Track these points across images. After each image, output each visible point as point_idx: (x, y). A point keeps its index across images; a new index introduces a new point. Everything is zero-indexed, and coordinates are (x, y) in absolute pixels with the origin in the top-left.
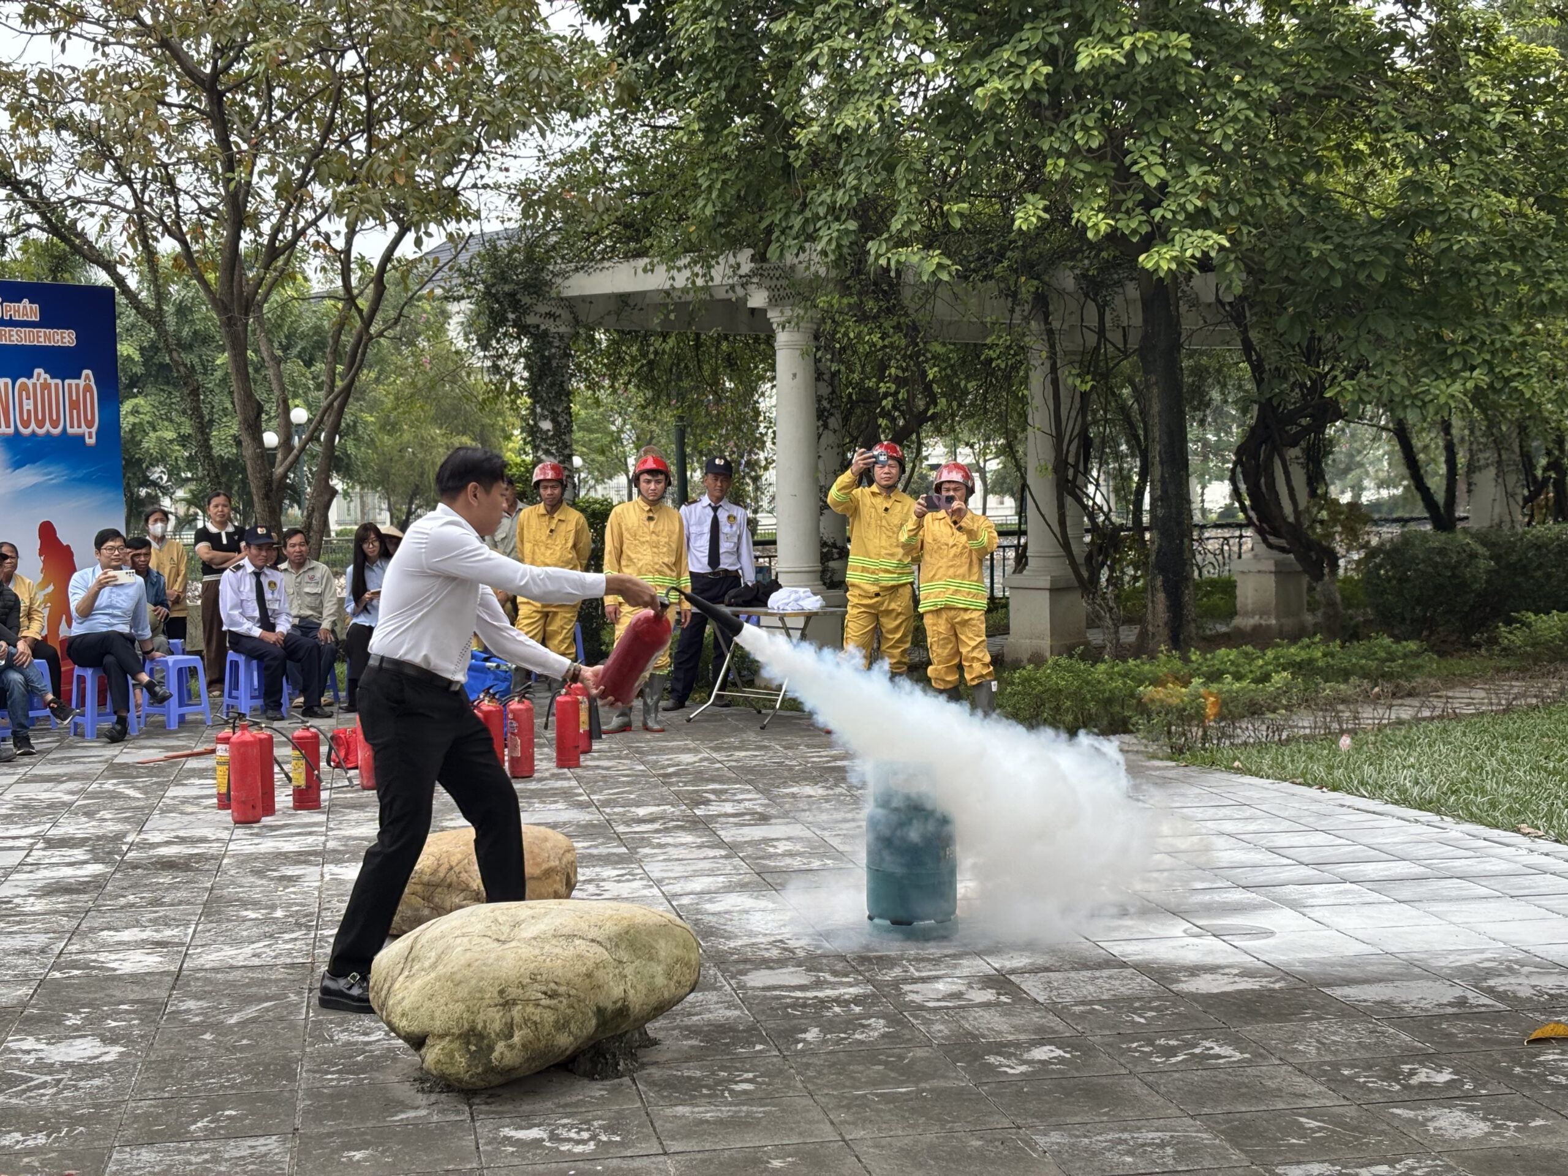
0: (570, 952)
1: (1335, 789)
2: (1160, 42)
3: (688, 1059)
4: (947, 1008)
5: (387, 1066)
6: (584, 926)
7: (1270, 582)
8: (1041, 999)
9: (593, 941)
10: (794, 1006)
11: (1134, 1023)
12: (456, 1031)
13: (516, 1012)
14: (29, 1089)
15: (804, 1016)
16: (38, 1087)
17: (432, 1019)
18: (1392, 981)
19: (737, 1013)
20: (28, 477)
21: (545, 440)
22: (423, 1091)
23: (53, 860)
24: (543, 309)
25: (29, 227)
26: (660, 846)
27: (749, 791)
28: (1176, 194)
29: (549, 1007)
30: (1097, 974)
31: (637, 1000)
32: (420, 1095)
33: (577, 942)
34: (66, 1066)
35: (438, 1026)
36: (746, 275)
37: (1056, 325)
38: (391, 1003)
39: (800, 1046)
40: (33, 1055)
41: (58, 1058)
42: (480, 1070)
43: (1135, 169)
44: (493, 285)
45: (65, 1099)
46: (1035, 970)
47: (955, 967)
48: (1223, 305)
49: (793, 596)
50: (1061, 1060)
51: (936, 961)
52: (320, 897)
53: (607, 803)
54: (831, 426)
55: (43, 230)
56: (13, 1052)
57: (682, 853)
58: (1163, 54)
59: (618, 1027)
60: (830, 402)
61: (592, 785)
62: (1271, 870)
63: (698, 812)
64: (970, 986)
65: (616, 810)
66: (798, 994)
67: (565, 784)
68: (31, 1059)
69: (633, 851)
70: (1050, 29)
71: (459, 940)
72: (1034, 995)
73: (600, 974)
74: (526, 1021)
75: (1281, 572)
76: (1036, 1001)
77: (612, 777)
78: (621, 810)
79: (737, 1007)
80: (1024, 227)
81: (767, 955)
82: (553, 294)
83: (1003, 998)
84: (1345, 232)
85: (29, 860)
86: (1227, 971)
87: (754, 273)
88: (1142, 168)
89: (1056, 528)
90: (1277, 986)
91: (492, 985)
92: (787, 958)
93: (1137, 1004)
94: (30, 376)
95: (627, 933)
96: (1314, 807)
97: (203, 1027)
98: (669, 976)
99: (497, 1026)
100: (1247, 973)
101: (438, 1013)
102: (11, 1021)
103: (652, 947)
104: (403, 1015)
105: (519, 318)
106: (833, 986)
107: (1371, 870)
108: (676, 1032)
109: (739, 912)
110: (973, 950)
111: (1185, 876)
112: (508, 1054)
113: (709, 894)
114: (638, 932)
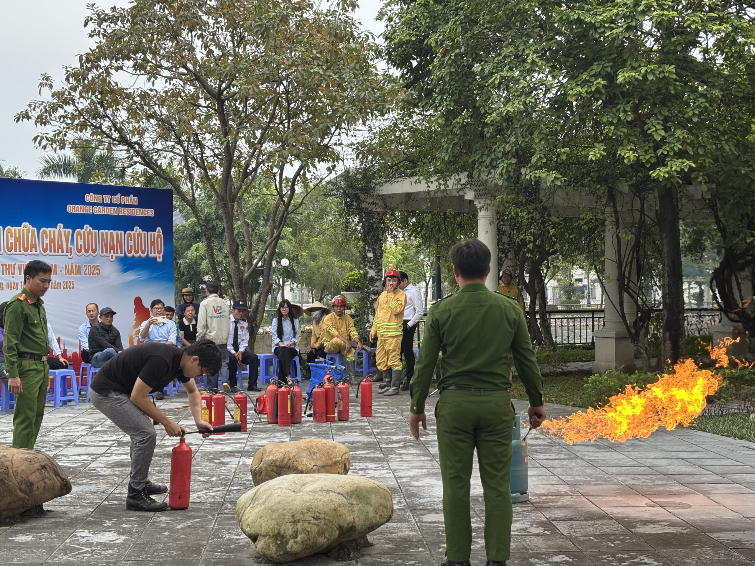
0: (327, 498)
1: (741, 439)
2: (660, 69)
3: (386, 553)
4: (518, 535)
5: (244, 551)
6: (336, 487)
8: (565, 533)
9: (339, 493)
11: (608, 546)
12: (271, 534)
13: (299, 526)
14: (79, 554)
16: (83, 553)
17: (261, 527)
18: (744, 531)
19: (415, 533)
20: (130, 276)
21: (369, 262)
22: (257, 562)
23: (120, 452)
24: (370, 200)
25: (136, 163)
26: (399, 454)
28: (669, 143)
29: (315, 524)
30: (596, 522)
31: (359, 523)
32: (255, 564)
33: (331, 494)
34: (99, 544)
35: (263, 531)
36: (464, 184)
37: (619, 209)
38: (243, 519)
39: (441, 550)
40: (85, 539)
41: (96, 540)
42: (282, 553)
43: (649, 131)
44: (347, 189)
45: (94, 559)
46: (566, 519)
47: (527, 516)
48: (705, 200)
50: (567, 562)
51: (518, 513)
52: (235, 472)
53: (380, 434)
54: (509, 257)
55: (142, 164)
56: (77, 537)
57: (409, 458)
58: (661, 76)
59: (350, 536)
60: (509, 245)
61: (375, 425)
62: (698, 476)
64: (532, 526)
65: (383, 437)
67: (363, 424)
68: (84, 541)
69: (386, 456)
70: (607, 65)
71: (276, 491)
72: (562, 531)
73: (341, 510)
74: (304, 530)
75: (735, 333)
76: (563, 534)
77: (385, 421)
78: (386, 437)
79: (415, 530)
80: (594, 159)
81: (436, 507)
82: (376, 193)
83: (546, 532)
85: (109, 451)
86: (662, 523)
87: (468, 183)
88: (653, 131)
89: (619, 309)
90: (685, 531)
93: (612, 538)
94: (132, 230)
95: (356, 490)
96: (730, 447)
97: (165, 529)
98: (376, 512)
99: (290, 532)
100: (672, 524)
101: (263, 525)
102: (80, 523)
103: (368, 498)
104: (248, 525)
105: (358, 205)
108: (383, 541)
109: (429, 486)
110: (538, 508)
111: (654, 477)
112: (294, 546)
113: (417, 477)
114: (361, 490)
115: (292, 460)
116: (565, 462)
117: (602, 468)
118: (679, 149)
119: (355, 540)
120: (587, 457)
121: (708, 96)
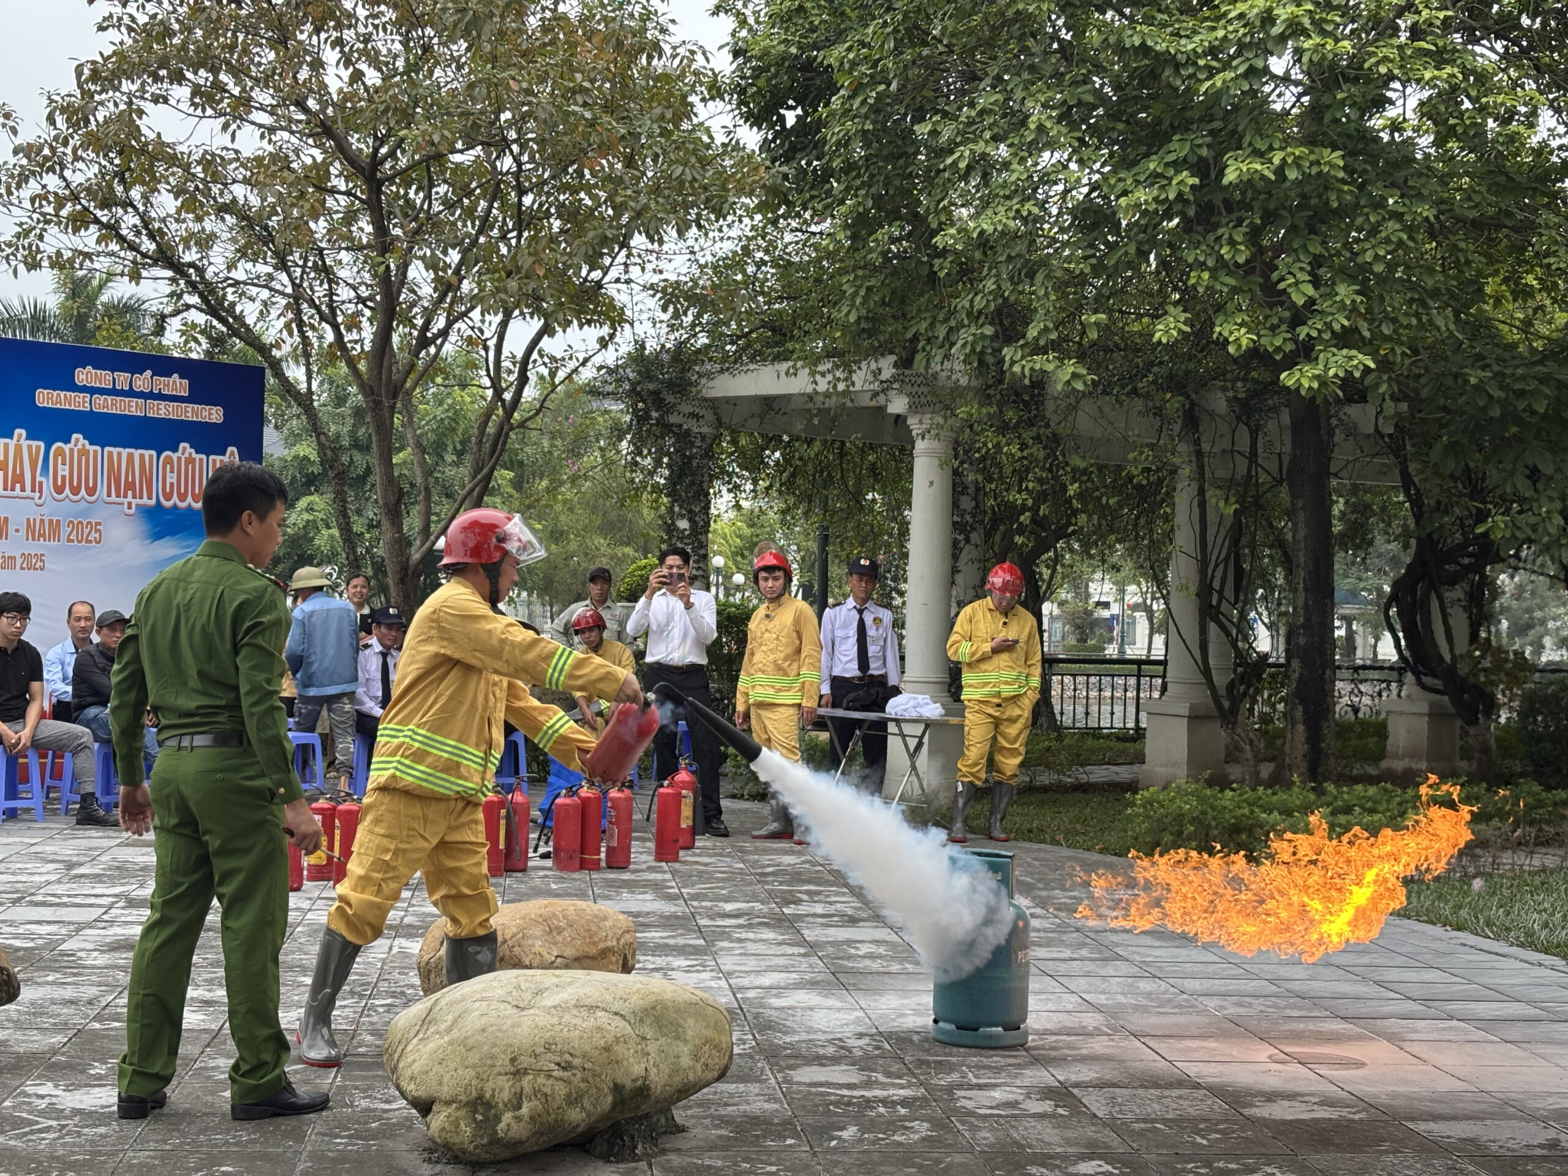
0: (590, 1023)
1: (1459, 929)
2: (1312, 158)
3: (712, 1148)
4: (999, 1116)
5: (400, 1135)
6: (608, 998)
7: (1423, 724)
8: (1100, 1114)
9: (616, 1014)
10: (837, 1104)
11: (1194, 1144)
12: (463, 1098)
13: (526, 1082)
14: (32, 1132)
15: (846, 1114)
16: (40, 1131)
17: (440, 1084)
18: (1482, 1119)
19: (776, 1106)
20: (167, 548)
21: (680, 539)
22: (429, 1161)
23: (129, 919)
24: (686, 408)
25: (188, 307)
26: (740, 940)
27: (844, 894)
28: (1324, 313)
29: (561, 1079)
30: (1167, 1093)
31: (659, 1080)
32: (425, 1165)
33: (599, 1014)
34: (76, 1112)
35: (445, 1092)
36: (887, 381)
37: (1206, 447)
38: (401, 1065)
39: (834, 1143)
40: (47, 1100)
41: (71, 1105)
42: (485, 1141)
43: (1282, 286)
44: (639, 383)
45: (64, 1145)
46: (1100, 1085)
47: (1016, 1076)
48: (1382, 436)
49: (912, 703)
51: (998, 1070)
52: (382, 968)
53: (696, 897)
54: (973, 541)
55: (202, 310)
56: (28, 1095)
57: (761, 948)
58: (1315, 170)
59: (638, 1108)
60: (974, 516)
61: (686, 879)
62: (1374, 1003)
63: (786, 911)
64: (1028, 1096)
65: (704, 904)
66: (845, 1092)
67: (659, 876)
68: (43, 1104)
69: (710, 943)
70: (1200, 142)
71: (477, 1004)
72: (1094, 1109)
73: (619, 1049)
74: (536, 1092)
75: (1436, 715)
76: (1095, 1116)
77: (707, 872)
78: (709, 904)
79: (776, 1100)
80: (1164, 340)
81: (821, 1052)
82: (700, 393)
83: (1060, 1111)
84: (1505, 361)
85: (105, 917)
86: (1306, 1098)
87: (894, 379)
88: (1290, 286)
89: (1198, 655)
90: (1357, 1117)
91: (504, 1052)
92: (842, 1055)
93: (1202, 1126)
94: (176, 450)
95: (653, 1008)
96: (1435, 945)
98: (696, 1057)
99: (506, 1096)
100: (1327, 1102)
101: (447, 1078)
102: (37, 1067)
103: (679, 1025)
104: (412, 1078)
105: (662, 417)
106: (884, 1086)
107: (1482, 1009)
108: (707, 1121)
109: (803, 1009)
110: (1040, 1060)
111: (1282, 1003)
112: (515, 1126)
113: (779, 989)
114: (665, 1008)
115: (510, 943)
116: (1090, 966)
117: (1171, 981)
118: (1341, 325)
119: (647, 1116)
120: (1138, 958)
121: (1408, 217)
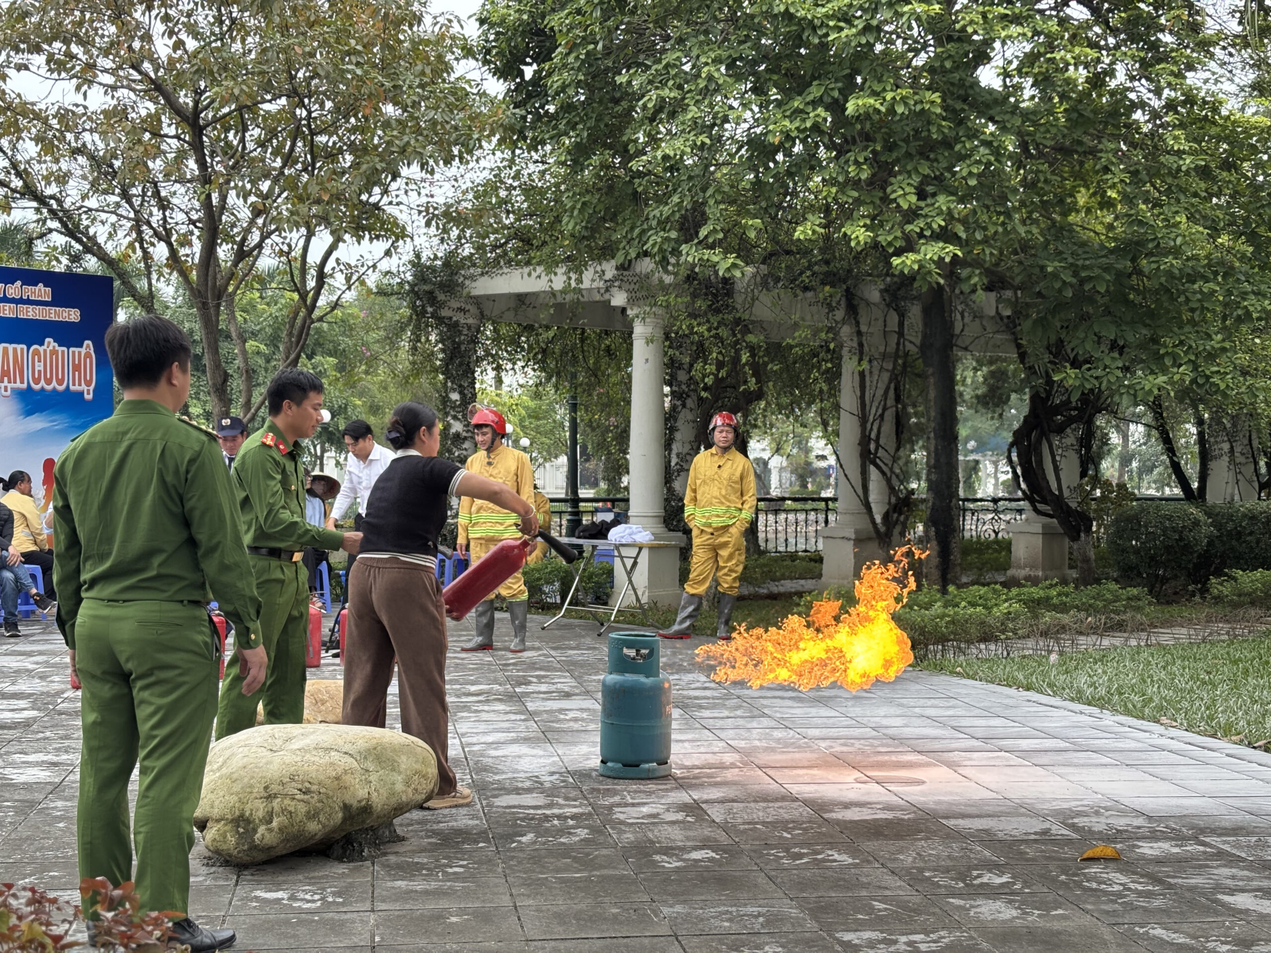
0: (325, 760)
1: (1028, 689)
2: (916, 98)
3: (422, 851)
4: (642, 823)
6: (340, 742)
7: (1039, 541)
8: (717, 820)
9: (346, 753)
10: (522, 819)
11: (781, 837)
12: (229, 817)
13: (276, 803)
15: (528, 826)
19: (477, 822)
20: (37, 423)
21: (453, 408)
24: (455, 304)
25: (50, 231)
26: (476, 711)
27: (565, 677)
28: (926, 216)
29: (302, 801)
30: (771, 805)
31: (379, 801)
32: (204, 868)
33: (333, 753)
35: (216, 813)
36: (610, 280)
37: (864, 328)
39: (514, 845)
42: (246, 847)
43: (893, 196)
44: (416, 285)
46: (722, 801)
47: (663, 797)
48: (1001, 318)
49: (628, 531)
50: (711, 860)
51: (650, 793)
54: (688, 406)
55: (62, 233)
57: (491, 716)
58: (918, 108)
59: (363, 822)
60: (688, 386)
62: (945, 741)
63: (517, 690)
64: (668, 810)
66: (532, 811)
70: (832, 86)
71: (242, 750)
72: (714, 817)
73: (348, 778)
74: (283, 810)
75: (1048, 534)
76: (714, 821)
78: (458, 687)
79: (478, 818)
81: (520, 785)
82: (465, 292)
83: (689, 819)
84: (1078, 255)
86: (874, 806)
87: (615, 279)
88: (900, 196)
89: (860, 492)
90: (906, 817)
91: (260, 783)
92: (537, 786)
93: (790, 826)
94: (41, 344)
95: (375, 749)
96: (1005, 700)
97: (61, 819)
98: (407, 783)
99: (260, 814)
100: (888, 808)
101: (217, 803)
103: (394, 761)
105: (435, 311)
106: (561, 806)
107: (1025, 744)
108: (423, 834)
109: (515, 757)
110: (682, 784)
111: (876, 742)
112: (268, 836)
113: (497, 744)
114: (385, 749)
116: (741, 722)
117: (798, 730)
118: (940, 226)
119: (372, 828)
120: (778, 715)
121: (995, 144)
